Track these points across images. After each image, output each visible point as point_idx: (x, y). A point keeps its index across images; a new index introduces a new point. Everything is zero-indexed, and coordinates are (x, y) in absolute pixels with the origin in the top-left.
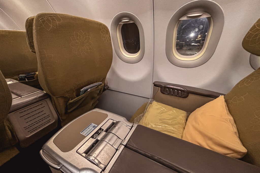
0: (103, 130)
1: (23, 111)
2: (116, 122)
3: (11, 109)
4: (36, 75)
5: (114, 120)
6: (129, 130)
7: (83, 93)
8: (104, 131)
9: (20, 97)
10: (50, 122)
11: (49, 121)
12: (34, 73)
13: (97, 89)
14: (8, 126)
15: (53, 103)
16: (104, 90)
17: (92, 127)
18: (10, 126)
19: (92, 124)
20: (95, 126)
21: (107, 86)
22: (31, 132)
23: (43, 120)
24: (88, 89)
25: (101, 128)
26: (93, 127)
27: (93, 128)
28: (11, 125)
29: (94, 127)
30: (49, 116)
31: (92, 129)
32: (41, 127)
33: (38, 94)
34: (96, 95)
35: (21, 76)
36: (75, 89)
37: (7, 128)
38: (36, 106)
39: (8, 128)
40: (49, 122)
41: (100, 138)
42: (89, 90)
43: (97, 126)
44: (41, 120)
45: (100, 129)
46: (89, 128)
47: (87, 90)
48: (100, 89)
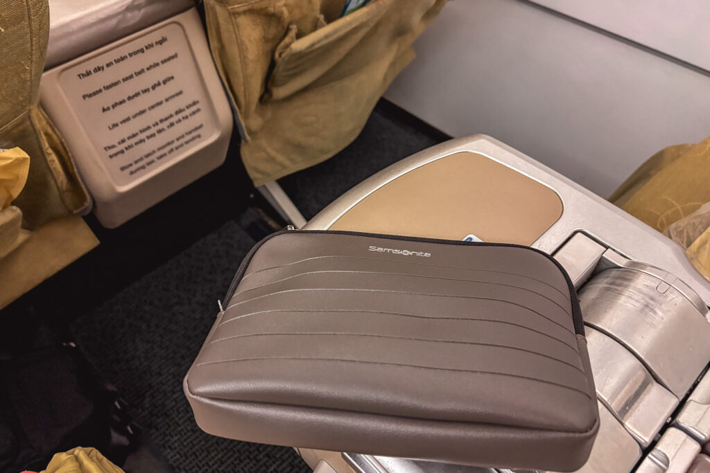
1: (90, 66)
5: (607, 248)
10: (199, 136)
11: (194, 134)
18: (55, 133)
22: (132, 173)
23: (172, 125)
28: (56, 130)
32: (169, 156)
38: (142, 51)
40: (198, 139)
44: (164, 125)
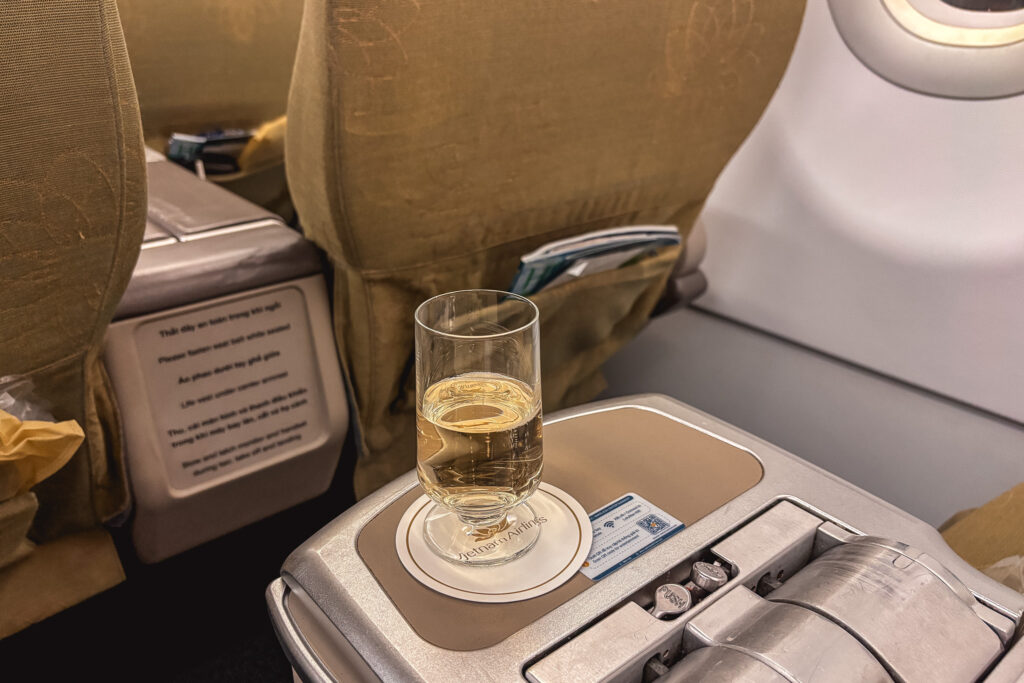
0: (731, 572)
1: (178, 323)
2: (852, 540)
3: (128, 299)
4: (249, 148)
5: (825, 520)
6: (996, 646)
7: (533, 282)
8: (746, 584)
9: (172, 241)
10: (299, 438)
11: (293, 433)
12: (240, 133)
13: (631, 275)
14: (99, 399)
15: (339, 319)
16: (669, 301)
17: (631, 525)
18: (110, 399)
19: (638, 499)
20: (663, 525)
21: (691, 279)
22: (197, 473)
23: (265, 415)
24: (571, 264)
25: (715, 550)
26: (640, 524)
27: (646, 537)
28: (113, 395)
29: (649, 523)
30: (299, 398)
31: (633, 536)
32: (252, 458)
33: (267, 235)
34: (604, 328)
35: (181, 144)
36: (483, 242)
37: (93, 409)
38: (246, 315)
39: (97, 408)
40: (295, 442)
41: (717, 630)
42: (576, 271)
43: (674, 522)
44: (254, 414)
45: (707, 555)
46: (610, 524)
47: (565, 264)
48: (642, 289)
